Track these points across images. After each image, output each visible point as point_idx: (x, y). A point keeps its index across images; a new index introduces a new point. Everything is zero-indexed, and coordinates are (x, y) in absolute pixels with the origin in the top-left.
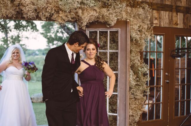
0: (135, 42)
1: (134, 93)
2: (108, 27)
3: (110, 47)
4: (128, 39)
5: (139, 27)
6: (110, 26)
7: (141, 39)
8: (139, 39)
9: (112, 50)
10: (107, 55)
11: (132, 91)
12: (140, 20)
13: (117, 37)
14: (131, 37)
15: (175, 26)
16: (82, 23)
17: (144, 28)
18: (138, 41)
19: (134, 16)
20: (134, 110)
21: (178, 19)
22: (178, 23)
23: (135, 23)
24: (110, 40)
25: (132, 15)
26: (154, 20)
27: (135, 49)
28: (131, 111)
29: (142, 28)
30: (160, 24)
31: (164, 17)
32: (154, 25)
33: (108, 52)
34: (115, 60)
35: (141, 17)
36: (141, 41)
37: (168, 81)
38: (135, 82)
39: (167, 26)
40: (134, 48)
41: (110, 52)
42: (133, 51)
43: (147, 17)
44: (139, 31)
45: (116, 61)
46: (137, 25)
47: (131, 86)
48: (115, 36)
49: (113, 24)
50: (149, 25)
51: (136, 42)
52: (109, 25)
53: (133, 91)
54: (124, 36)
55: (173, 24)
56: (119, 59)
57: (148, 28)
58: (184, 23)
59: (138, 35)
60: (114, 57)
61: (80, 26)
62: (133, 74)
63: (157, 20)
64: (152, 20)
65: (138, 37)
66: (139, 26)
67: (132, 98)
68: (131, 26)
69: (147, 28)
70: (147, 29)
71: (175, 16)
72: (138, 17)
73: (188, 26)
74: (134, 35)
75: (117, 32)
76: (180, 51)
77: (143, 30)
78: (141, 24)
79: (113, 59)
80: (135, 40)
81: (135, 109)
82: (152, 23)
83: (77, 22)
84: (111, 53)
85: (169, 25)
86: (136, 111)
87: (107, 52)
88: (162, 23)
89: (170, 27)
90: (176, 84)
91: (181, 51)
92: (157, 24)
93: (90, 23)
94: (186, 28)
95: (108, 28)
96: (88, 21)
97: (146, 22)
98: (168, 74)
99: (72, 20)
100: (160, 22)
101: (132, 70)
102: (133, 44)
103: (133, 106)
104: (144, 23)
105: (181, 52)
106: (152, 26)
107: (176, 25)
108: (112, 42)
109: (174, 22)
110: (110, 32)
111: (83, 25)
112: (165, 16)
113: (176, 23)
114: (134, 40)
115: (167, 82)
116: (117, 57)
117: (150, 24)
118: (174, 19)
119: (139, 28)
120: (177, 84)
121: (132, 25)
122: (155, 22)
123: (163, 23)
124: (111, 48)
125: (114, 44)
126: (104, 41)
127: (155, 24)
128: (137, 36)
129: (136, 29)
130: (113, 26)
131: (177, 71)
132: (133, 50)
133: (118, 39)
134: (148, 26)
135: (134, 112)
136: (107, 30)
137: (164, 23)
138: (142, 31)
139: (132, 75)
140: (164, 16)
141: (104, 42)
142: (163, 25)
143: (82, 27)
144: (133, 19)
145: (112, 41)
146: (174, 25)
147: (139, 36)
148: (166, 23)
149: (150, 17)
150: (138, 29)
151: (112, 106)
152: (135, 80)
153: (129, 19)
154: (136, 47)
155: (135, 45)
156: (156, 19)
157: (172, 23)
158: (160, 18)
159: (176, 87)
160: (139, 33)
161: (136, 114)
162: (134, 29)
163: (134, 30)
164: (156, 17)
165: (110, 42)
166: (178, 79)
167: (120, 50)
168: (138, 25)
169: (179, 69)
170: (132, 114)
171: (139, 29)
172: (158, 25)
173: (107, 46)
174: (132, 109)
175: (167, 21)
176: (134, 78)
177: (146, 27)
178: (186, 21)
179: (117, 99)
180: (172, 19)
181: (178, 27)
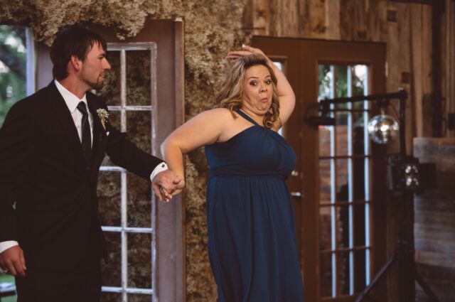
0: (198, 80)
1: (201, 228)
2: (122, 38)
3: (127, 96)
4: (180, 73)
5: (211, 37)
6: (126, 37)
7: (215, 71)
8: (210, 73)
9: (133, 104)
10: (120, 121)
11: (193, 223)
12: (215, 19)
13: (149, 68)
14: (187, 66)
15: (316, 35)
16: (44, 28)
17: (226, 42)
18: (207, 78)
19: (195, 7)
20: (202, 278)
21: (324, 13)
22: (327, 24)
23: (198, 25)
24: (128, 76)
25: (191, 5)
26: (255, 17)
27: (201, 101)
28: (193, 282)
29: (221, 42)
30: (273, 31)
31: (285, 9)
32: (256, 33)
33: (123, 112)
34: (143, 135)
35: (215, 10)
36: (216, 80)
37: (298, 194)
38: (201, 197)
39: (292, 33)
40: (197, 98)
41: (127, 112)
42: (194, 108)
43: (235, 8)
44: (211, 50)
45: (146, 138)
46: (204, 32)
47: (191, 208)
48: (143, 65)
49: (134, 29)
50: (240, 33)
51: (202, 82)
52: (124, 32)
53: (197, 222)
54: (166, 64)
55: (310, 28)
56: (154, 130)
57: (238, 42)
58: (343, 25)
59: (208, 61)
60: (140, 125)
61: (39, 37)
62: (196, 174)
63: (265, 17)
64: (251, 18)
65: (207, 67)
66: (209, 36)
67: (195, 244)
68: (188, 37)
69: (235, 41)
70: (235, 45)
71: (317, 6)
72: (206, 10)
73: (356, 34)
74: (196, 60)
75: (147, 53)
76: (332, 106)
77: (221, 47)
78: (215, 29)
79: (137, 132)
80: (201, 76)
81: (203, 274)
82: (248, 27)
83: (29, 26)
84: (131, 114)
85: (299, 30)
86: (207, 280)
87: (119, 113)
88: (278, 27)
89: (302, 36)
90: (322, 203)
91: (335, 107)
92: (263, 29)
93: (67, 26)
94: (349, 39)
95: (122, 41)
96: (63, 22)
97: (230, 22)
98: (299, 173)
99: (16, 20)
100: (273, 24)
101: (192, 161)
102: (195, 87)
103: (197, 267)
104: (223, 25)
105: (335, 111)
106: (247, 34)
107: (319, 33)
108: (135, 84)
109: (315, 24)
110: (127, 52)
111: (46, 34)
112: (288, 5)
113: (318, 27)
114: (197, 74)
115: (296, 197)
116: (149, 124)
117: (243, 29)
118: (314, 13)
119: (211, 41)
120: (326, 202)
121: (191, 33)
122: (259, 22)
123: (282, 25)
124: (131, 99)
125: (138, 89)
126: (111, 78)
127: (258, 29)
128: (206, 64)
129: (201, 44)
130: (135, 35)
131: (326, 165)
132: (196, 104)
133: (149, 74)
134: (236, 35)
135: (201, 285)
136: (118, 47)
137: (285, 25)
138: (218, 49)
139: (193, 177)
140: (284, 4)
141: (109, 84)
142: (282, 32)
143: (44, 40)
144: (193, 16)
145: (135, 79)
146: (314, 31)
147: (212, 64)
148: (289, 26)
149: (241, 10)
150: (208, 43)
151: (136, 269)
152: (200, 190)
153: (182, 14)
154: (202, 96)
155: (201, 88)
156: (261, 14)
157: (307, 25)
158: (273, 12)
159: (323, 211)
160: (210, 56)
161: (208, 289)
162: (196, 44)
163: (195, 48)
164: (261, 8)
165: (128, 83)
166: (328, 190)
167: (156, 106)
168: (208, 32)
169: (330, 158)
170: (195, 290)
171: (211, 45)
172: (267, 33)
173: (119, 94)
174: (195, 276)
175: (293, 19)
176: (200, 185)
177: (230, 37)
178: (347, 19)
179: (150, 248)
180: (307, 14)
181: (327, 36)
